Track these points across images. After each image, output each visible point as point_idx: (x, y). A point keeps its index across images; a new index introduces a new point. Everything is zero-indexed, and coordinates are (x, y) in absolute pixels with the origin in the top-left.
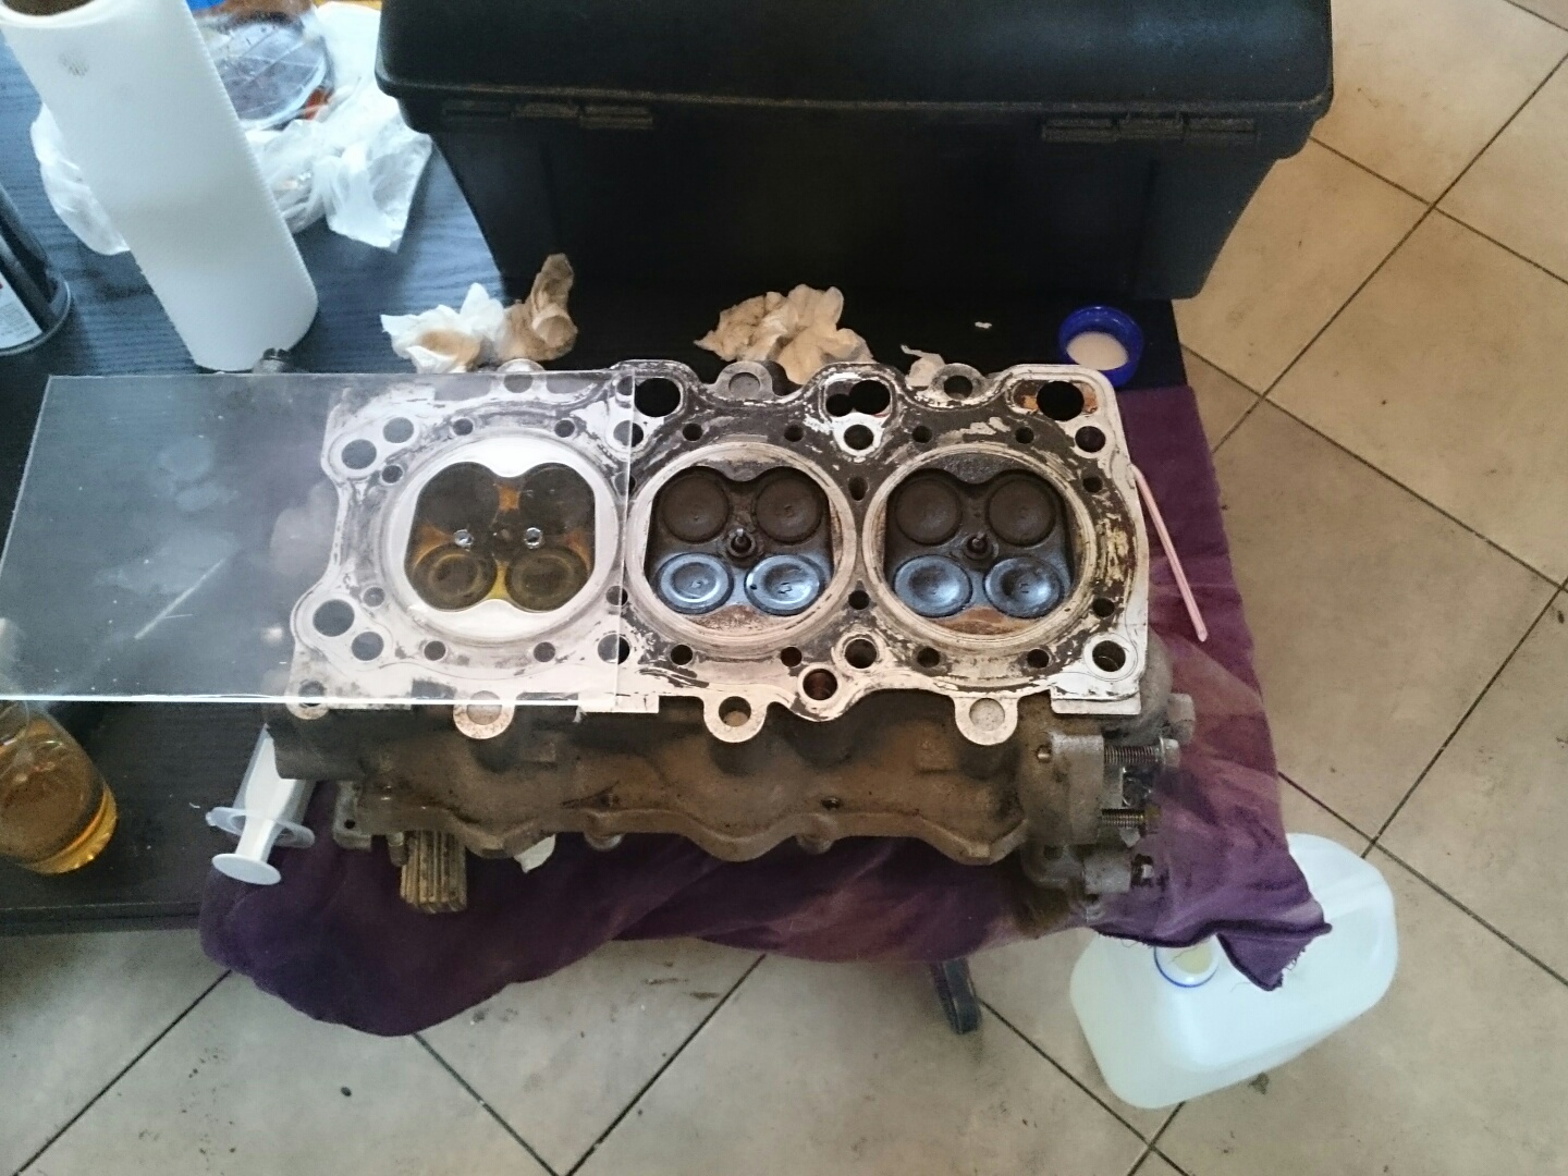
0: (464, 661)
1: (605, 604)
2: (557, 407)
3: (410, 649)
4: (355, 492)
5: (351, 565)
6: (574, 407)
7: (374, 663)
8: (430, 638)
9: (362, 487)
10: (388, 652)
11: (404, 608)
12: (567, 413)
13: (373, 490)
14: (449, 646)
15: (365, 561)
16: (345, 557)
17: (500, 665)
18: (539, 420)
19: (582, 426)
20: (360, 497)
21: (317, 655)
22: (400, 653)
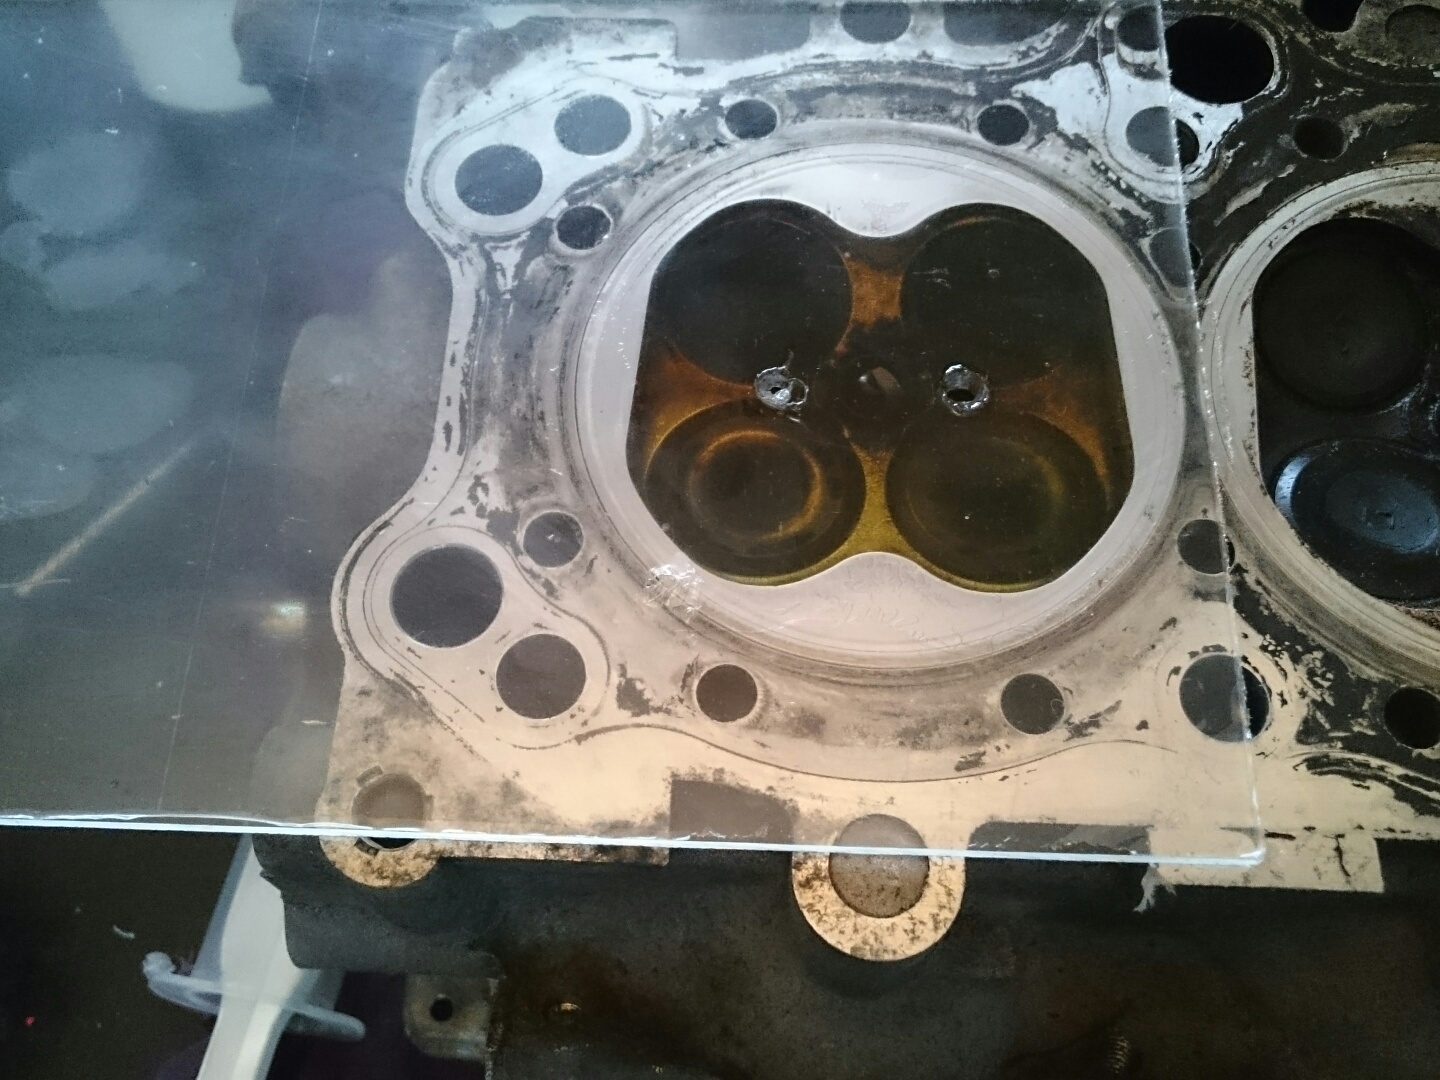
0: (810, 725)
1: (1177, 571)
2: (977, 74)
3: (657, 688)
4: (492, 269)
5: (487, 455)
6: (1020, 75)
7: (562, 725)
8: (712, 658)
9: (508, 258)
10: (597, 694)
14: (766, 681)
15: (525, 443)
16: (471, 431)
17: (915, 737)
18: (939, 105)
20: (506, 283)
22: (631, 697)
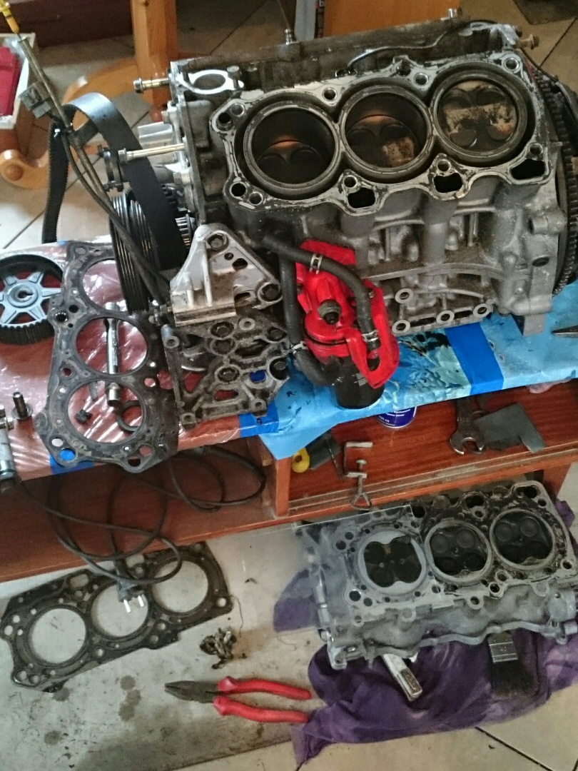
0: (397, 601)
1: (428, 577)
2: (392, 520)
3: (380, 600)
4: (345, 557)
5: (353, 579)
8: (385, 596)
9: (346, 555)
10: (374, 602)
11: (374, 589)
12: (395, 521)
13: (350, 555)
14: (391, 598)
15: (356, 578)
16: (350, 578)
17: (407, 599)
18: (388, 524)
19: (401, 524)
21: (355, 607)
22: (378, 602)
